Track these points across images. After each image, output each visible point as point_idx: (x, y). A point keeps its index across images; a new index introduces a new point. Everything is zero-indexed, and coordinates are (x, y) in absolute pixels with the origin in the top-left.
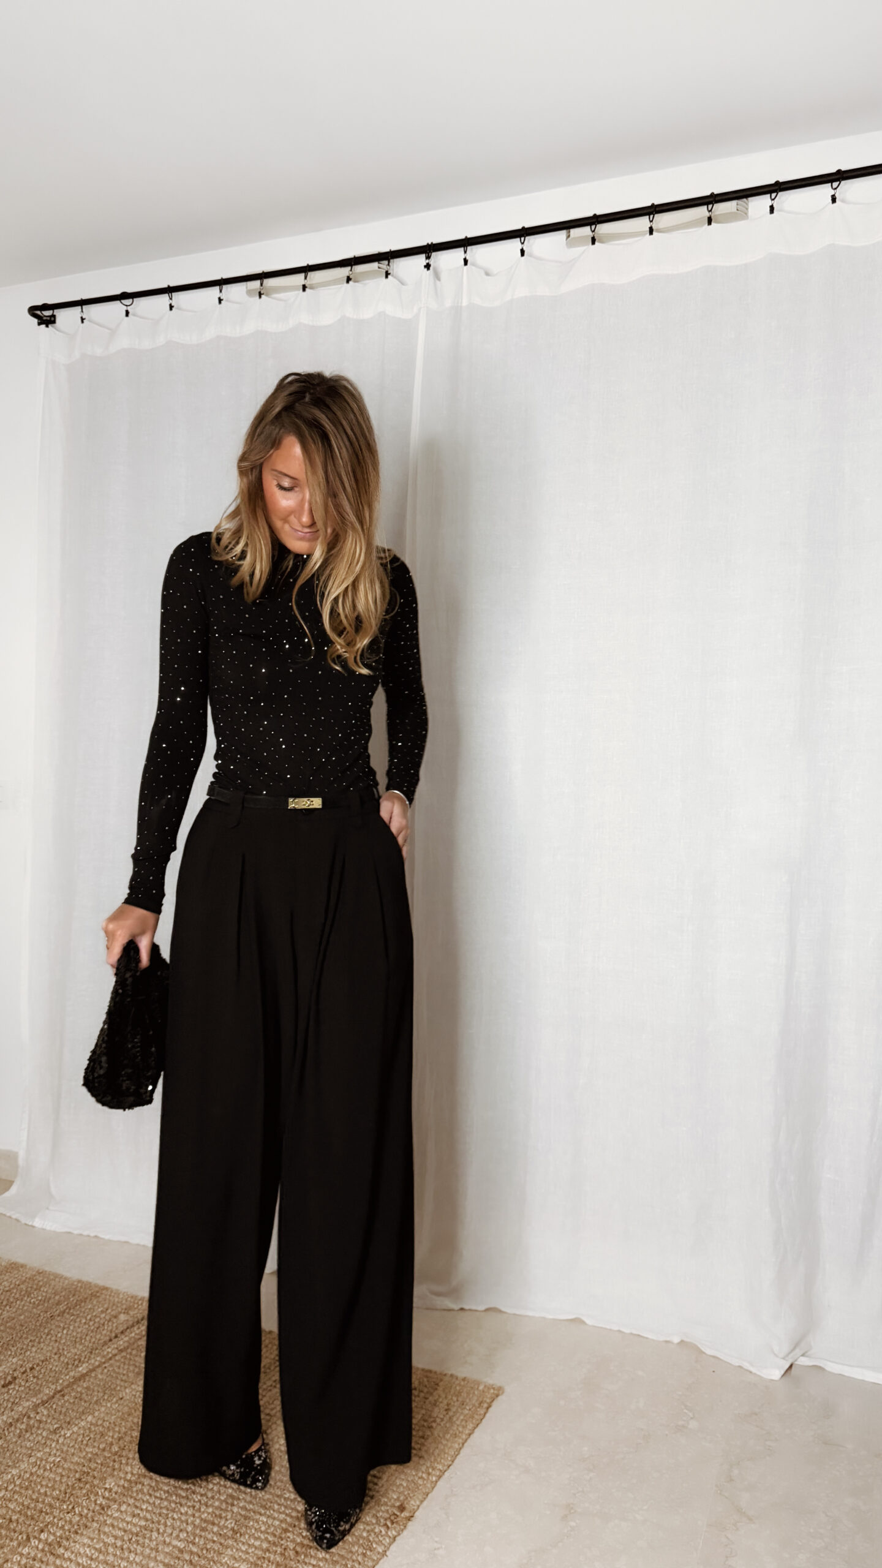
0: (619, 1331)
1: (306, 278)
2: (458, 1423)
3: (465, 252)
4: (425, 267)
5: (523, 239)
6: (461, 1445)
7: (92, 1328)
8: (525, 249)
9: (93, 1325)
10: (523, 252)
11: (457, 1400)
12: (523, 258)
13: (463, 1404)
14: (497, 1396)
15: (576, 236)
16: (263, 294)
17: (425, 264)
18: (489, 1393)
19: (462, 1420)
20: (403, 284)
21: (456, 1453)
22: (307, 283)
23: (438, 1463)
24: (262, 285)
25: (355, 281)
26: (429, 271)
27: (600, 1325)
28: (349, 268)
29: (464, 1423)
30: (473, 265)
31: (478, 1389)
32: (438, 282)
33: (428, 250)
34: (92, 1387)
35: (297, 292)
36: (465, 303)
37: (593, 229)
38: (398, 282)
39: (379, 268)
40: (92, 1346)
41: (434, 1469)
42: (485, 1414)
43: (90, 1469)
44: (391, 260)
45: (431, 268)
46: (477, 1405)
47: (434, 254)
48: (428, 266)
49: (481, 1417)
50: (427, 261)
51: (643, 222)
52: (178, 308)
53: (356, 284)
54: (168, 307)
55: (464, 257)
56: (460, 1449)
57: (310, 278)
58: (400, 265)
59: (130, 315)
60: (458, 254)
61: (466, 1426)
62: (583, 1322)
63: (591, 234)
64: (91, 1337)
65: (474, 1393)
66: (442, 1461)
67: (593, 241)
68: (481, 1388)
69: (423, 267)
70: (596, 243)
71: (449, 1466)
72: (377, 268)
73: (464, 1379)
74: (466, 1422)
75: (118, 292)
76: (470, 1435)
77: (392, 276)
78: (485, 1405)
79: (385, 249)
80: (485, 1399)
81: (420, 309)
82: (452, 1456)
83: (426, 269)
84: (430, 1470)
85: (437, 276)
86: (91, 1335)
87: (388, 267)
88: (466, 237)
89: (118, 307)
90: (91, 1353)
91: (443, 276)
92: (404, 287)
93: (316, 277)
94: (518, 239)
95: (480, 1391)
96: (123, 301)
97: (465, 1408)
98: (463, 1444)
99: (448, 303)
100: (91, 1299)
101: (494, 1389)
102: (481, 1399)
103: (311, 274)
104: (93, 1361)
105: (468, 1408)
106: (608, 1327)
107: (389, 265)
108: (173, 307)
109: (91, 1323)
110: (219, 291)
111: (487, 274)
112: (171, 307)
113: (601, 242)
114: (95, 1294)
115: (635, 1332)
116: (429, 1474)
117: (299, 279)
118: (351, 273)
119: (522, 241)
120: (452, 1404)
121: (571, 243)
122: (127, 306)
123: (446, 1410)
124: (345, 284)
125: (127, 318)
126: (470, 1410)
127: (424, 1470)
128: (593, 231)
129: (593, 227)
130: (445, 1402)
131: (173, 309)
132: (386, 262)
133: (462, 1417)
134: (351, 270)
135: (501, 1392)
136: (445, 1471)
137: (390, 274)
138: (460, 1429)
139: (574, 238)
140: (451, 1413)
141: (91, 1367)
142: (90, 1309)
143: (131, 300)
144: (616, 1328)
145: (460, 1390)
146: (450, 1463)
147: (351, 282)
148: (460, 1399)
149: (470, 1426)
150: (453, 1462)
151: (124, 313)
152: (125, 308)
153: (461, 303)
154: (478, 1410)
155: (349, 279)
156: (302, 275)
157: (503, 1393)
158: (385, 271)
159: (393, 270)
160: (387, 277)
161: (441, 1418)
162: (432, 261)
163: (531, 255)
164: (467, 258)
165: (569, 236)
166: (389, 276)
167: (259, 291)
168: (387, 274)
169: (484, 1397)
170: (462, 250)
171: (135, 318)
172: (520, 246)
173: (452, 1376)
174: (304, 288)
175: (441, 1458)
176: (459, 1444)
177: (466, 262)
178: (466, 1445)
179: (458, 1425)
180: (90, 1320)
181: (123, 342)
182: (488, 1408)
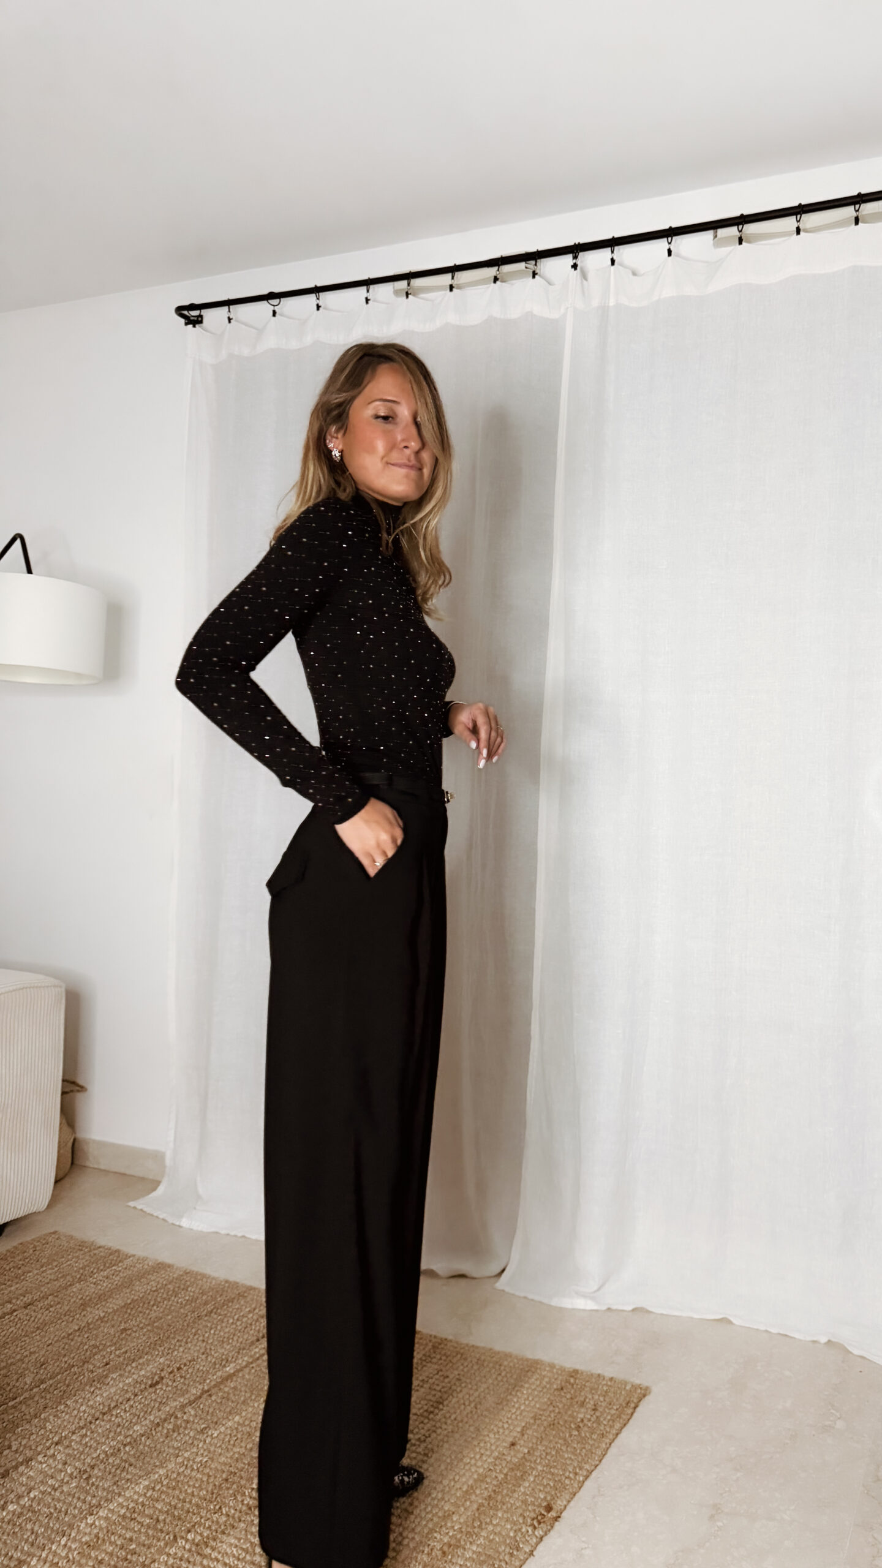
0: (767, 1331)
1: (453, 278)
2: (605, 1422)
3: (612, 252)
4: (572, 267)
5: (670, 239)
6: (608, 1445)
7: (240, 1328)
8: (672, 249)
9: (241, 1325)
10: (670, 252)
11: (605, 1400)
12: (670, 258)
13: (610, 1404)
14: (644, 1396)
15: (723, 236)
16: (410, 294)
17: (572, 264)
18: (636, 1393)
19: (609, 1421)
20: (549, 283)
21: (604, 1453)
22: (454, 283)
23: (585, 1463)
24: (409, 285)
25: (503, 281)
26: (576, 271)
27: (747, 1325)
28: (496, 268)
29: (611, 1423)
30: (621, 265)
31: (625, 1388)
32: (585, 282)
33: (575, 250)
34: (239, 1387)
35: (443, 292)
36: (612, 303)
37: (740, 229)
38: (545, 282)
39: (526, 268)
40: (239, 1346)
41: (581, 1469)
42: (632, 1414)
43: (237, 1469)
44: (538, 260)
45: (578, 268)
46: (624, 1405)
47: (581, 254)
48: (575, 266)
49: (628, 1417)
50: (574, 261)
51: (790, 222)
52: (325, 308)
53: (504, 284)
54: (315, 307)
55: (611, 257)
56: (608, 1449)
57: (457, 277)
58: (547, 265)
59: (277, 315)
60: (605, 254)
61: (614, 1426)
62: (730, 1322)
63: (738, 234)
64: (239, 1337)
65: (621, 1393)
66: (589, 1460)
67: (740, 241)
68: (628, 1388)
69: (570, 267)
70: (743, 243)
71: (596, 1466)
72: (524, 268)
73: (611, 1379)
74: (613, 1421)
75: (265, 292)
76: (617, 1434)
77: (540, 276)
78: (633, 1405)
79: (532, 249)
80: (632, 1399)
81: (567, 308)
82: (600, 1457)
83: (573, 269)
84: (578, 1471)
85: (584, 276)
86: (239, 1334)
87: (535, 267)
88: (613, 237)
89: (265, 307)
90: (239, 1353)
91: (591, 275)
92: (551, 286)
93: (463, 277)
94: (665, 239)
95: (627, 1390)
96: (269, 301)
97: (612, 1408)
98: (610, 1444)
99: (595, 303)
100: (238, 1299)
101: (641, 1388)
102: (628, 1399)
103: (458, 274)
104: (240, 1361)
105: (615, 1408)
106: (755, 1327)
107: (536, 265)
108: (320, 307)
109: (239, 1323)
110: (366, 291)
111: (634, 274)
112: (318, 307)
113: (749, 242)
114: (242, 1294)
115: (782, 1332)
116: (576, 1474)
117: (446, 279)
118: (498, 273)
119: (669, 241)
120: (600, 1403)
121: (718, 243)
122: (274, 306)
123: (594, 1410)
124: (493, 284)
125: (274, 318)
126: (617, 1409)
127: (571, 1470)
128: (740, 231)
129: (740, 227)
130: (592, 1402)
131: (321, 309)
132: (533, 262)
133: (609, 1417)
134: (498, 270)
135: (648, 1392)
136: (592, 1471)
137: (537, 274)
138: (608, 1430)
139: (721, 239)
140: (598, 1414)
141: (238, 1367)
142: (238, 1309)
143: (278, 300)
144: (763, 1328)
145: (607, 1390)
146: (597, 1463)
147: (498, 282)
148: (607, 1399)
149: (617, 1426)
150: (600, 1461)
151: (271, 313)
152: (272, 308)
153: (608, 303)
154: (625, 1409)
155: (496, 279)
156: (449, 275)
157: (650, 1393)
158: (532, 271)
159: (540, 270)
160: (534, 277)
161: (588, 1418)
162: (579, 261)
163: (678, 255)
164: (615, 258)
165: (716, 236)
166: (536, 276)
167: (406, 290)
168: (534, 274)
169: (631, 1397)
170: (609, 249)
171: (282, 318)
172: (667, 246)
173: (599, 1375)
174: (451, 288)
175: (589, 1458)
176: (606, 1444)
177: (613, 262)
178: (613, 1444)
179: (605, 1425)
180: (238, 1320)
181: (270, 342)
182: (635, 1408)
